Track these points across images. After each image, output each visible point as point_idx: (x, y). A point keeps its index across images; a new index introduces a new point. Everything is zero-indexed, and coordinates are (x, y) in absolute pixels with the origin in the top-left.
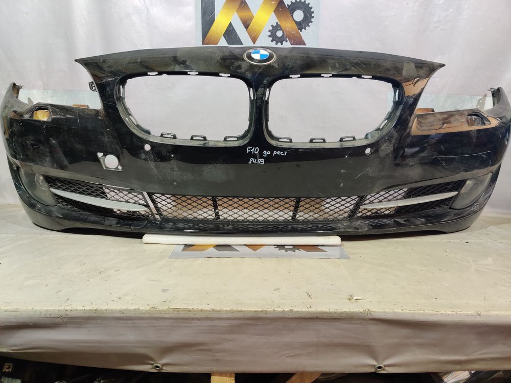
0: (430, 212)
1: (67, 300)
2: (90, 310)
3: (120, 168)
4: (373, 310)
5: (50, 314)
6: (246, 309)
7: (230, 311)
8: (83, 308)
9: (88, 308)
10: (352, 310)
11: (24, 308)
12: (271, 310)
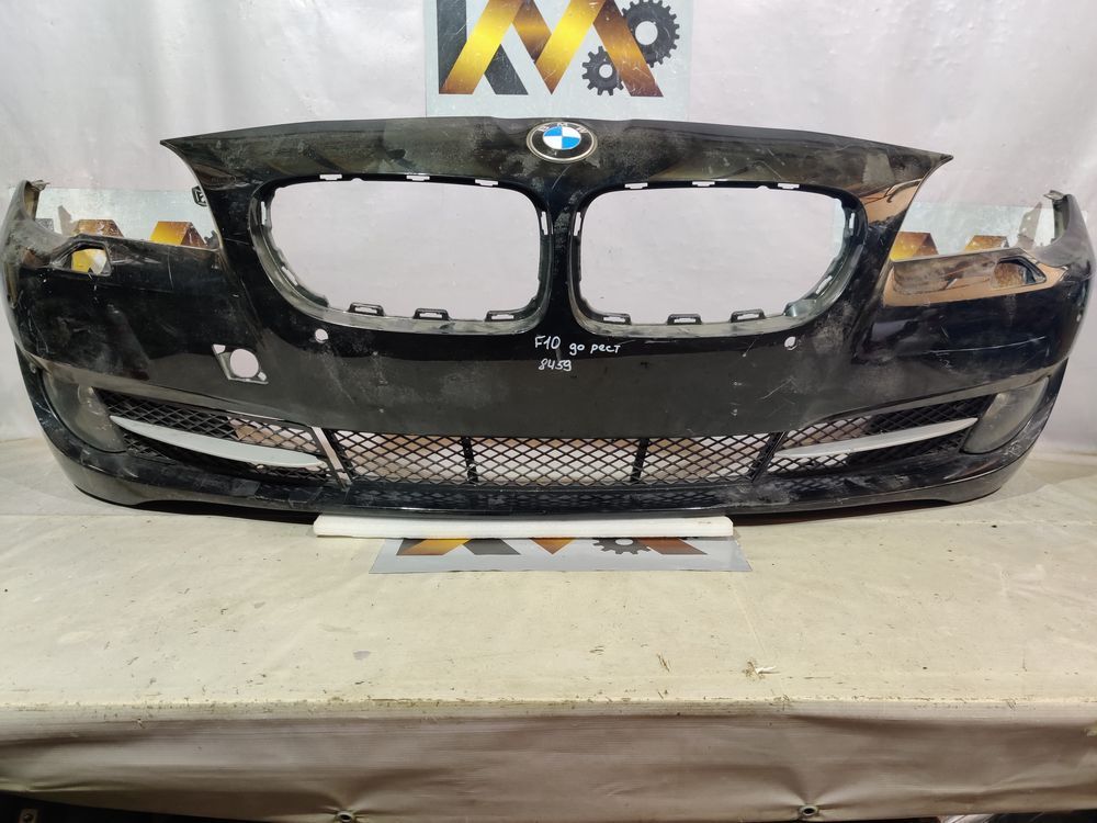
0: (920, 459)
1: (151, 682)
2: (201, 706)
3: (263, 376)
4: (795, 698)
5: (116, 715)
6: (533, 699)
7: (497, 703)
8: (186, 703)
9: (195, 701)
10: (751, 699)
11: (61, 703)
12: (585, 700)
